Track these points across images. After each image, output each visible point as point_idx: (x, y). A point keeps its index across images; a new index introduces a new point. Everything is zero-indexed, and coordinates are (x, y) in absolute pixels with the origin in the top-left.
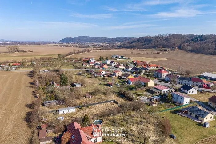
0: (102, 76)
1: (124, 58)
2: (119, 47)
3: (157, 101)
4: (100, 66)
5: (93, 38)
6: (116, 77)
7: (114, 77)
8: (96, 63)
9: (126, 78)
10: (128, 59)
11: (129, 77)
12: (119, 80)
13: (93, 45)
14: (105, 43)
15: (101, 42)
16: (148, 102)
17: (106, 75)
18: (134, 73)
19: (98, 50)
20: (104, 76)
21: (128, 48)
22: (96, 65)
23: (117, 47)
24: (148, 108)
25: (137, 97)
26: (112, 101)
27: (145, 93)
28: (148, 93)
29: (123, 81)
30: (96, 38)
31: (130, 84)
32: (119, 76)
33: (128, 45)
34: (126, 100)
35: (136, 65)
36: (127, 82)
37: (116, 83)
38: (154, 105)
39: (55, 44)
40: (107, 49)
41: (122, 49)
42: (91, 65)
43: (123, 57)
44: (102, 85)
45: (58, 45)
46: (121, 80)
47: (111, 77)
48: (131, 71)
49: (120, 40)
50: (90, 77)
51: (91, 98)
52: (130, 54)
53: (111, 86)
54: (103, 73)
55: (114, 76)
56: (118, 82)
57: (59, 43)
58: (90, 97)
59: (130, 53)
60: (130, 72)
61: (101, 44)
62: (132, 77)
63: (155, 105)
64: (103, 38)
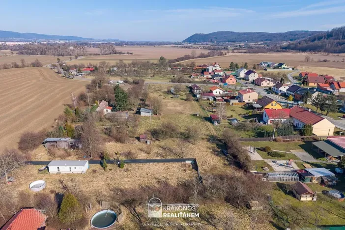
0: (212, 99)
1: (284, 68)
2: (285, 49)
3: (322, 182)
4: (221, 79)
5: (239, 34)
6: (241, 104)
7: (235, 104)
8: (216, 73)
9: (262, 108)
10: (293, 69)
11: (269, 106)
12: (245, 112)
13: (237, 46)
14: (259, 43)
15: (253, 41)
16: (291, 181)
17: (220, 98)
18: (291, 97)
19: (240, 54)
20: (215, 99)
21: (303, 50)
22: (214, 76)
23: (279, 49)
24: (284, 201)
25: (266, 161)
26: (190, 162)
27: (293, 152)
28: (305, 154)
29: (251, 114)
30: (245, 34)
31: (265, 123)
32: (251, 101)
33: (304, 45)
34: (230, 164)
35: (305, 82)
36: (260, 117)
37: (232, 116)
38: (306, 198)
39: (176, 45)
40: (257, 53)
41: (289, 52)
42: (205, 76)
43: (283, 66)
44: (198, 117)
45: (178, 47)
46: (248, 111)
47: (230, 102)
48: (285, 93)
49: (292, 37)
50: (186, 100)
51: (148, 143)
52: (302, 62)
53: (216, 123)
54: (218, 93)
55: (236, 101)
56: (240, 114)
57: (183, 43)
58: (146, 142)
59: (303, 59)
60: (281, 95)
61: (252, 44)
62: (278, 107)
63: (309, 199)
64: (258, 33)
